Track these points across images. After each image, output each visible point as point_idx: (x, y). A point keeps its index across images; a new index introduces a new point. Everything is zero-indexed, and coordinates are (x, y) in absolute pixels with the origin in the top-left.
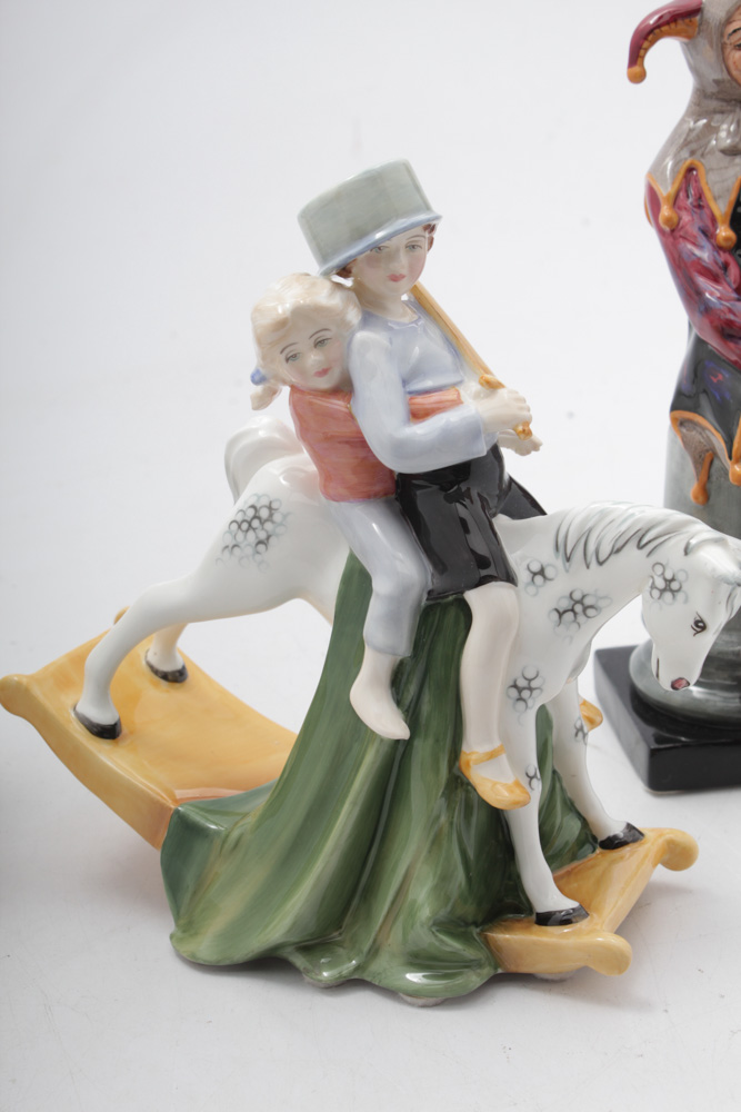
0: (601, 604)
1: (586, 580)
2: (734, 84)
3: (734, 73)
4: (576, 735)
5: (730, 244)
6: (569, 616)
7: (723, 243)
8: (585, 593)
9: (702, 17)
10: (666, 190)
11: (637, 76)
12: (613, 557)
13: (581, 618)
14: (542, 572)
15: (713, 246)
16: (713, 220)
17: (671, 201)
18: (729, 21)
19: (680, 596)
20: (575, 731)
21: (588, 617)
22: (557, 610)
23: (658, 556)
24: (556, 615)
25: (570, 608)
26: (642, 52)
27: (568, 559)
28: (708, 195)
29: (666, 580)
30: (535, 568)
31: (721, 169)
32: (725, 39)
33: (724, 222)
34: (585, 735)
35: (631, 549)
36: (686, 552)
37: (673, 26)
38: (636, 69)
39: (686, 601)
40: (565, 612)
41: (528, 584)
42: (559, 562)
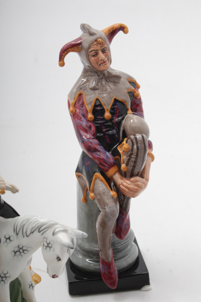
0: (29, 249)
1: (24, 242)
2: (93, 67)
3: (93, 64)
4: (30, 287)
5: (92, 120)
6: (18, 253)
7: (89, 119)
8: (23, 246)
9: (82, 45)
10: (72, 102)
11: (62, 64)
12: (31, 235)
13: (22, 254)
14: (9, 238)
15: (86, 120)
16: (87, 111)
17: (73, 105)
18: (89, 48)
19: (52, 249)
20: (29, 286)
21: (25, 253)
22: (14, 251)
23: (44, 235)
24: (13, 253)
25: (18, 250)
26: (63, 57)
27: (17, 234)
28: (85, 103)
29: (47, 243)
30: (7, 237)
31: (90, 95)
32: (89, 53)
33: (90, 113)
34: (33, 287)
35: (36, 232)
36: (53, 234)
37: (72, 48)
38: (61, 62)
39: (54, 251)
40: (17, 252)
41: (4, 242)
42: (15, 235)
